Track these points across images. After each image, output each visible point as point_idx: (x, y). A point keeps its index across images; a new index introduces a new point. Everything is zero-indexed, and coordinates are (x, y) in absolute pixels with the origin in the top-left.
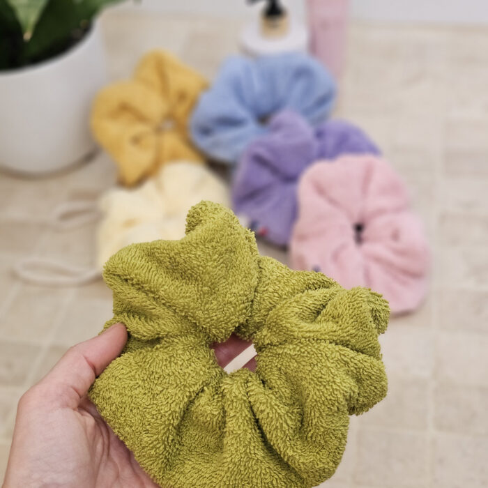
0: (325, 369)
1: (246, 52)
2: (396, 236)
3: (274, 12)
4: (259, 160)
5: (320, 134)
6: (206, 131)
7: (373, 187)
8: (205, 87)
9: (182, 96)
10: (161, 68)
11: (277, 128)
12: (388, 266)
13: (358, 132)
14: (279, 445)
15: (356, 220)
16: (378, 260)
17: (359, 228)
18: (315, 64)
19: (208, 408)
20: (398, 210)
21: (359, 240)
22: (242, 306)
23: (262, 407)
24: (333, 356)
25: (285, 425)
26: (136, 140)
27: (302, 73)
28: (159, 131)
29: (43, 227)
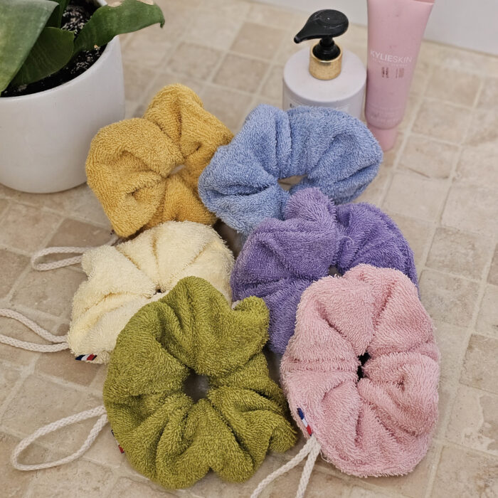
0: (212, 442)
2: (401, 384)
14: (160, 451)
17: (364, 358)
19: (152, 403)
22: (224, 370)
23: (170, 428)
24: (223, 440)
25: (170, 446)
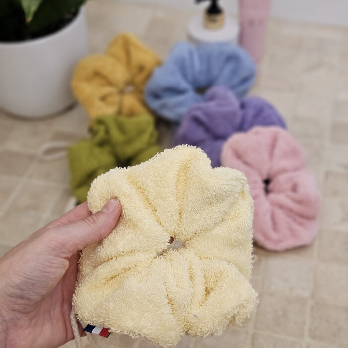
1: (191, 39)
2: (294, 189)
3: (214, 11)
4: (197, 121)
5: (243, 106)
6: (156, 96)
7: (277, 151)
8: (159, 64)
9: (141, 68)
10: (127, 46)
11: (212, 99)
12: (289, 211)
13: (271, 107)
15: (265, 177)
16: (282, 207)
17: (267, 182)
18: (241, 52)
20: (296, 169)
21: (267, 191)
26: (104, 99)
27: (232, 58)
28: (122, 92)
29: (32, 158)
